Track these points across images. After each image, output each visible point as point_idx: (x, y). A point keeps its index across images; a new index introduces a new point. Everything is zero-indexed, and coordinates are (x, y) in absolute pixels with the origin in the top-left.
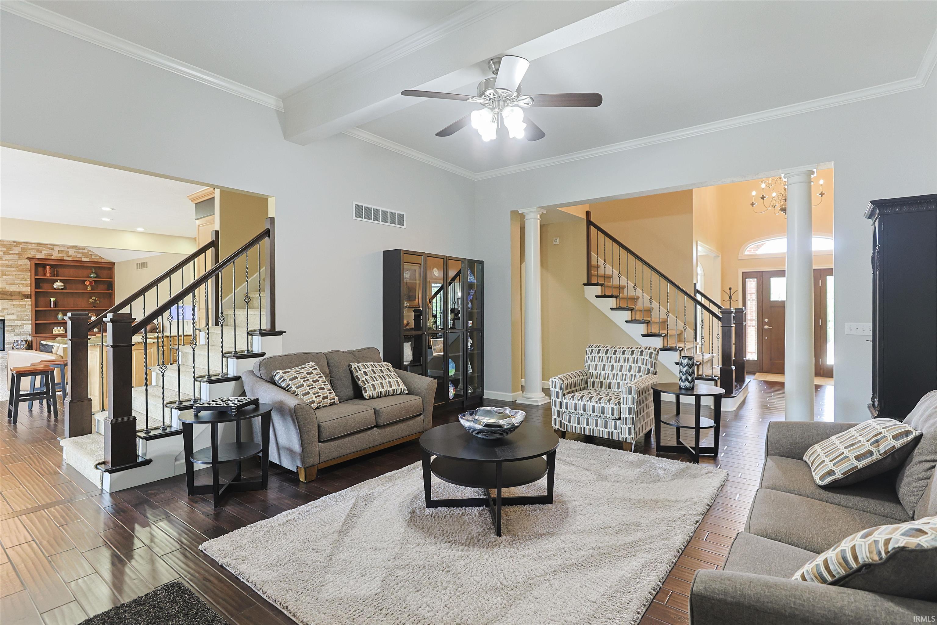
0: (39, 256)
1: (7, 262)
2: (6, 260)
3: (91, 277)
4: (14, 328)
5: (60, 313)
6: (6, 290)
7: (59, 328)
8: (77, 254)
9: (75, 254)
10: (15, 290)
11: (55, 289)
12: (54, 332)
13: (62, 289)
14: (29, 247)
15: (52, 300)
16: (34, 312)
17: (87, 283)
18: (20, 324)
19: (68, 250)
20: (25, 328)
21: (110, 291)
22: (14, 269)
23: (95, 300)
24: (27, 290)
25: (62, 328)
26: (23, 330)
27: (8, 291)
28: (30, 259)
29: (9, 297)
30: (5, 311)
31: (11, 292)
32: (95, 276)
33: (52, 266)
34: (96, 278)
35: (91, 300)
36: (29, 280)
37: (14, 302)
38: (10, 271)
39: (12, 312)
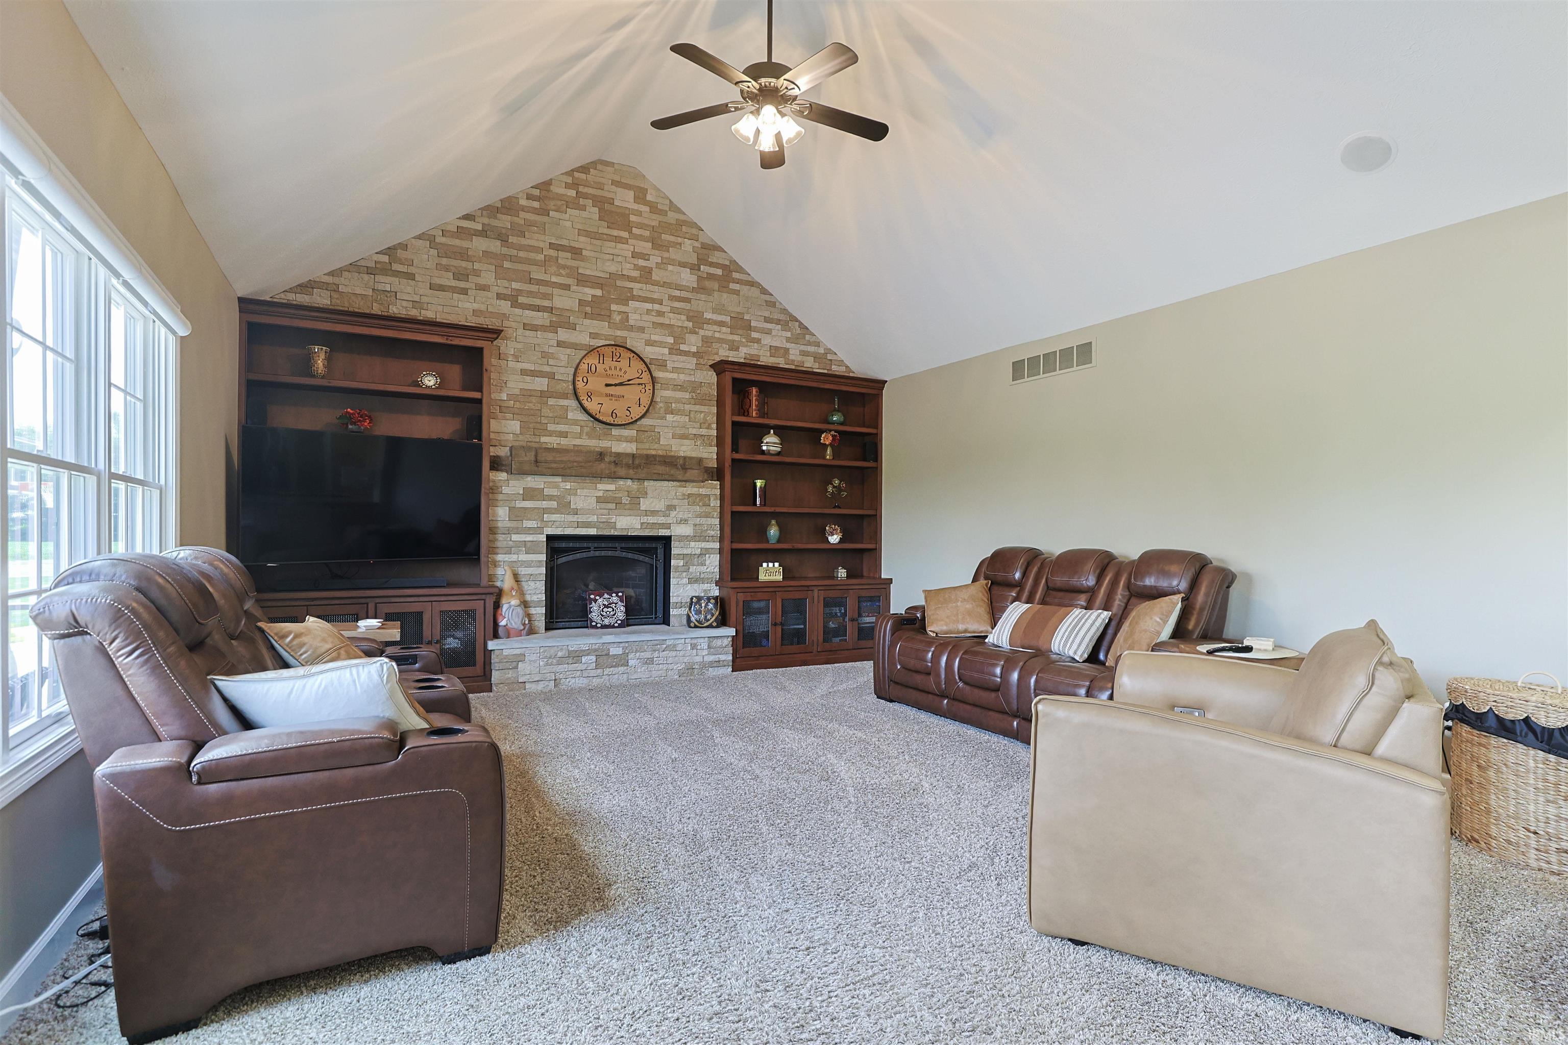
0: (733, 357)
1: (674, 376)
2: (675, 370)
3: (833, 423)
4: (689, 559)
5: (773, 522)
6: (672, 454)
7: (771, 565)
8: (805, 358)
9: (800, 358)
10: (688, 454)
11: (763, 452)
12: (762, 577)
13: (779, 454)
14: (717, 335)
15: (759, 483)
16: (728, 517)
17: (826, 439)
18: (698, 552)
19: (788, 345)
20: (707, 563)
21: (871, 464)
22: (687, 395)
23: (838, 488)
24: (710, 454)
25: (777, 564)
26: (703, 569)
27: (679, 457)
28: (720, 367)
29: (679, 474)
30: (673, 514)
31: (685, 458)
32: (842, 419)
33: (763, 387)
34: (842, 424)
35: (830, 489)
36: (714, 426)
37: (691, 489)
38: (678, 401)
39: (686, 516)
